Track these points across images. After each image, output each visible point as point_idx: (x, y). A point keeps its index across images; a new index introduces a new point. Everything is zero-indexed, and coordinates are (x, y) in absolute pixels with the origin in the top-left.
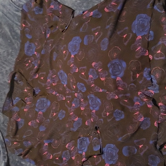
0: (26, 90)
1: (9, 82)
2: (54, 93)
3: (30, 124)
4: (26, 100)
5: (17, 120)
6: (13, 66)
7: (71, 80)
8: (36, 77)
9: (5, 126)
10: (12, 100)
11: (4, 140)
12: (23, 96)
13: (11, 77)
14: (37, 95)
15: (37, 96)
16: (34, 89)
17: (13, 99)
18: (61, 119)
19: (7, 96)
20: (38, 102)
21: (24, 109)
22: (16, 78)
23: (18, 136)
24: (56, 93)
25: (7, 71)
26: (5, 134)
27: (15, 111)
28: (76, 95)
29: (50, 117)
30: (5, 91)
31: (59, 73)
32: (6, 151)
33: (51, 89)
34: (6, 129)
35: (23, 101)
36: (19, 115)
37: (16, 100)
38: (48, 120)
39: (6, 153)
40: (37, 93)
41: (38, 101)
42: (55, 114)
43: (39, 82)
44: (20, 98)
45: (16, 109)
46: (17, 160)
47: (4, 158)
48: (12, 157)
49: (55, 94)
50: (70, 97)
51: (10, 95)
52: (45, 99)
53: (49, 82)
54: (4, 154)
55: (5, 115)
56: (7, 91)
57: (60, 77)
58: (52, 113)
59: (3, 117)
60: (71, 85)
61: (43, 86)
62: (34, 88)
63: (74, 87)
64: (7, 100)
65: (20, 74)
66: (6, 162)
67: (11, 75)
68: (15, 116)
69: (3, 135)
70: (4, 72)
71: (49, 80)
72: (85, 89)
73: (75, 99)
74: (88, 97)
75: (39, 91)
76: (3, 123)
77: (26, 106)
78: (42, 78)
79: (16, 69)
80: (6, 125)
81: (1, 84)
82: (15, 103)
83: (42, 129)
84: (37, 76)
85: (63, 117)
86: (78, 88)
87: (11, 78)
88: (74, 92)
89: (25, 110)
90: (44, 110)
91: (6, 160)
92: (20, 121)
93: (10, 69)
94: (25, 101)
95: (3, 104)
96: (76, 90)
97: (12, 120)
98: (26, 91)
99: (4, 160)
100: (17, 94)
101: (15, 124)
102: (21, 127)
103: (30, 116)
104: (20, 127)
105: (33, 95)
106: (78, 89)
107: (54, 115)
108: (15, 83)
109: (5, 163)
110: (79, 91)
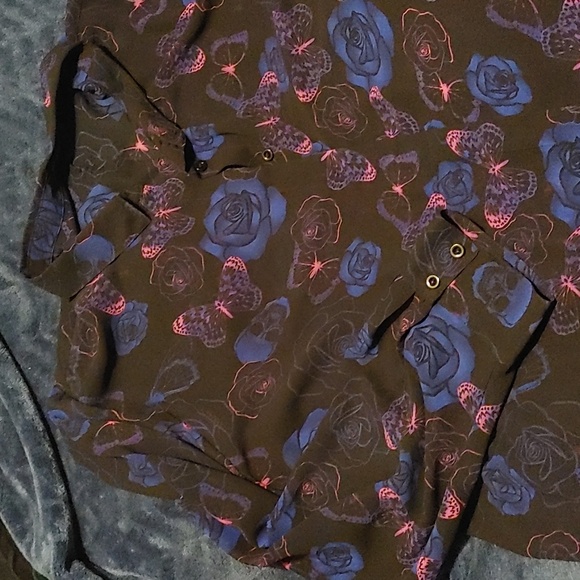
0: (140, 146)
1: (48, 102)
2: (306, 148)
3: (179, 326)
4: (149, 197)
5: (109, 311)
6: (62, 15)
7: (424, 52)
8: (196, 68)
9: (45, 345)
10: (72, 203)
11: (44, 419)
12: (129, 175)
13: (57, 70)
14: (204, 168)
15: (205, 174)
16: (185, 137)
17: (75, 197)
18: (356, 291)
19: (43, 181)
20: (213, 202)
21: (140, 246)
22: (81, 80)
23: (118, 395)
24: (318, 145)
25: (27, 43)
26: (48, 388)
27: (94, 260)
28: (453, 139)
29: (291, 284)
30: (28, 153)
31: (332, 24)
32: (58, 477)
33: (288, 127)
34: (48, 358)
35: (131, 203)
36: (117, 282)
37: (94, 198)
38: (283, 301)
39: (61, 490)
40: (204, 156)
41: (217, 196)
42: (317, 266)
43: (212, 93)
44: (115, 190)
45: (94, 249)
46: (122, 525)
47: (54, 517)
48: (96, 512)
49: (312, 150)
50: (412, 157)
51: (57, 174)
52: (253, 187)
53: (273, 84)
54: (48, 494)
55: (39, 284)
56: (40, 151)
57: (341, 49)
58: (302, 258)
59: (31, 295)
60: (422, 84)
61: (240, 114)
62: (188, 132)
63: (445, 89)
64: (45, 204)
65: (103, 54)
66: (64, 536)
67: (55, 63)
68: (95, 286)
69: (40, 395)
70: (17, 51)
71: (269, 78)
72: (524, 95)
73: (445, 169)
74: (546, 144)
75: (219, 141)
76: (34, 327)
77: (154, 228)
78: (230, 69)
79: (78, 30)
80: (47, 337)
81: (6, 116)
82: (85, 219)
83: (253, 352)
84: (201, 57)
85: (370, 280)
86: (475, 91)
87: (55, 79)
88: (437, 124)
89: (147, 252)
90: (254, 249)
91: (64, 525)
92: (126, 311)
93: (47, 32)
94: (142, 203)
95: (23, 229)
96: (458, 111)
97: (78, 308)
98: (144, 148)
99: (55, 530)
100: (95, 167)
101: (95, 329)
102: (135, 344)
103: (178, 282)
104: (125, 349)
105: (187, 170)
106: (473, 98)
107: (315, 271)
108: (80, 107)
109: (58, 544)
110: (472, 118)
